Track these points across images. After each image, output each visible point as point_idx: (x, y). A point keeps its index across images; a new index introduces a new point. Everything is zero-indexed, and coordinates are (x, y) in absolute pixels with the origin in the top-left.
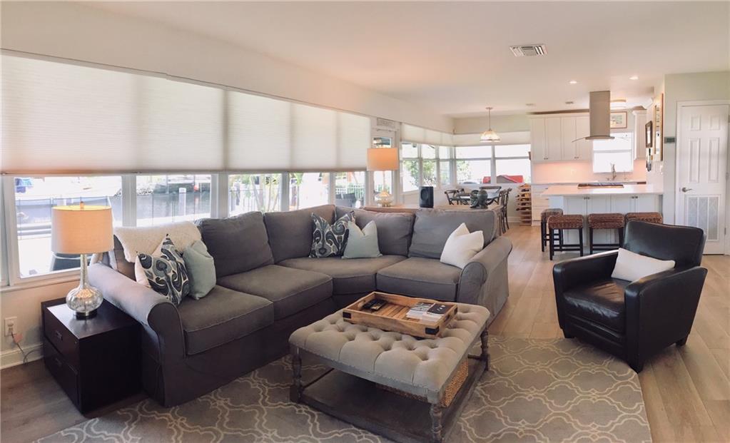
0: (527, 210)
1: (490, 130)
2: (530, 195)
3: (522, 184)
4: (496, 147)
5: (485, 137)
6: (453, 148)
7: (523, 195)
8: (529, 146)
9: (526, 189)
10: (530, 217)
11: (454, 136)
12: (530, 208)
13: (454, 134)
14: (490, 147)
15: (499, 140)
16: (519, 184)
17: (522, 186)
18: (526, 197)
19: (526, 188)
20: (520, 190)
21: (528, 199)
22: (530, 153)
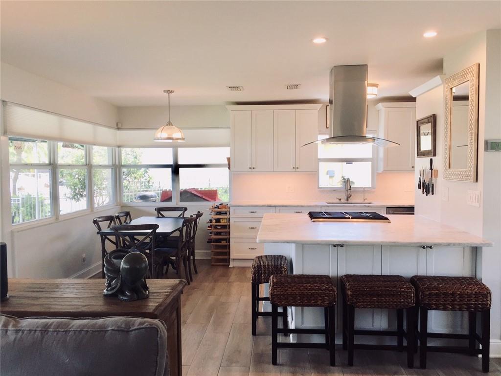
0: (223, 243)
1: (170, 124)
2: (229, 220)
3: (217, 203)
4: (180, 149)
5: (162, 134)
6: (117, 149)
7: (218, 220)
8: (228, 149)
9: (222, 211)
10: (229, 254)
11: (118, 132)
12: (228, 240)
13: (119, 129)
14: (171, 150)
15: (183, 139)
16: (211, 204)
17: (217, 207)
18: (222, 223)
19: (224, 210)
20: (214, 213)
21: (224, 227)
22: (229, 159)
